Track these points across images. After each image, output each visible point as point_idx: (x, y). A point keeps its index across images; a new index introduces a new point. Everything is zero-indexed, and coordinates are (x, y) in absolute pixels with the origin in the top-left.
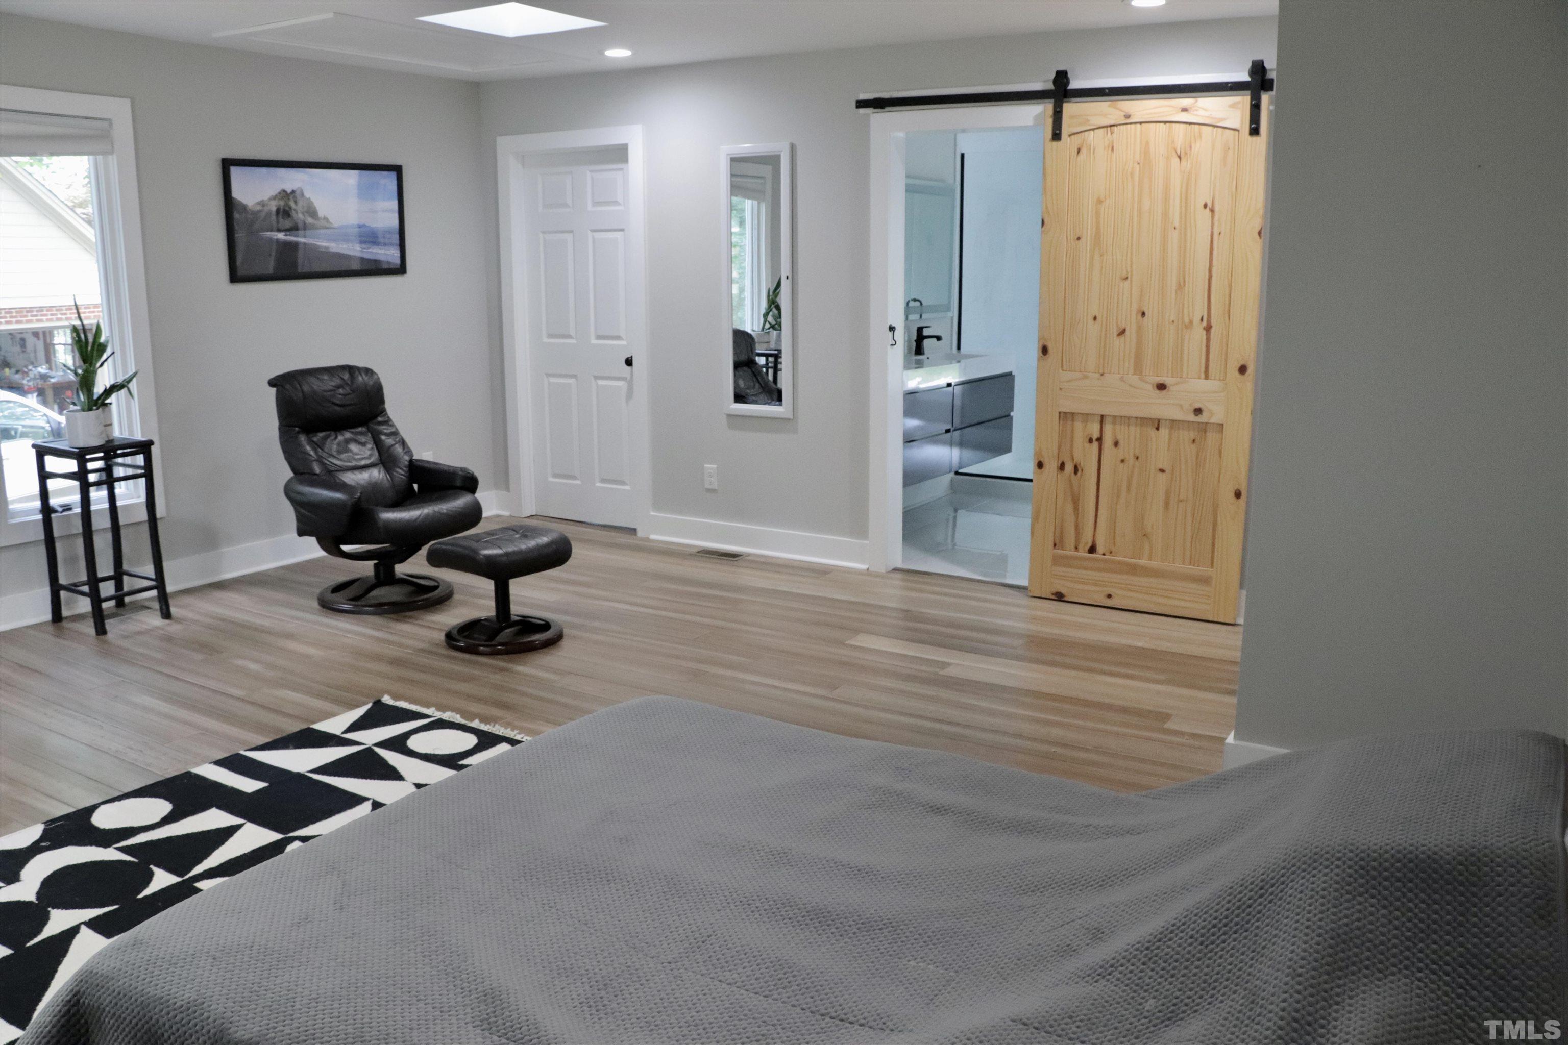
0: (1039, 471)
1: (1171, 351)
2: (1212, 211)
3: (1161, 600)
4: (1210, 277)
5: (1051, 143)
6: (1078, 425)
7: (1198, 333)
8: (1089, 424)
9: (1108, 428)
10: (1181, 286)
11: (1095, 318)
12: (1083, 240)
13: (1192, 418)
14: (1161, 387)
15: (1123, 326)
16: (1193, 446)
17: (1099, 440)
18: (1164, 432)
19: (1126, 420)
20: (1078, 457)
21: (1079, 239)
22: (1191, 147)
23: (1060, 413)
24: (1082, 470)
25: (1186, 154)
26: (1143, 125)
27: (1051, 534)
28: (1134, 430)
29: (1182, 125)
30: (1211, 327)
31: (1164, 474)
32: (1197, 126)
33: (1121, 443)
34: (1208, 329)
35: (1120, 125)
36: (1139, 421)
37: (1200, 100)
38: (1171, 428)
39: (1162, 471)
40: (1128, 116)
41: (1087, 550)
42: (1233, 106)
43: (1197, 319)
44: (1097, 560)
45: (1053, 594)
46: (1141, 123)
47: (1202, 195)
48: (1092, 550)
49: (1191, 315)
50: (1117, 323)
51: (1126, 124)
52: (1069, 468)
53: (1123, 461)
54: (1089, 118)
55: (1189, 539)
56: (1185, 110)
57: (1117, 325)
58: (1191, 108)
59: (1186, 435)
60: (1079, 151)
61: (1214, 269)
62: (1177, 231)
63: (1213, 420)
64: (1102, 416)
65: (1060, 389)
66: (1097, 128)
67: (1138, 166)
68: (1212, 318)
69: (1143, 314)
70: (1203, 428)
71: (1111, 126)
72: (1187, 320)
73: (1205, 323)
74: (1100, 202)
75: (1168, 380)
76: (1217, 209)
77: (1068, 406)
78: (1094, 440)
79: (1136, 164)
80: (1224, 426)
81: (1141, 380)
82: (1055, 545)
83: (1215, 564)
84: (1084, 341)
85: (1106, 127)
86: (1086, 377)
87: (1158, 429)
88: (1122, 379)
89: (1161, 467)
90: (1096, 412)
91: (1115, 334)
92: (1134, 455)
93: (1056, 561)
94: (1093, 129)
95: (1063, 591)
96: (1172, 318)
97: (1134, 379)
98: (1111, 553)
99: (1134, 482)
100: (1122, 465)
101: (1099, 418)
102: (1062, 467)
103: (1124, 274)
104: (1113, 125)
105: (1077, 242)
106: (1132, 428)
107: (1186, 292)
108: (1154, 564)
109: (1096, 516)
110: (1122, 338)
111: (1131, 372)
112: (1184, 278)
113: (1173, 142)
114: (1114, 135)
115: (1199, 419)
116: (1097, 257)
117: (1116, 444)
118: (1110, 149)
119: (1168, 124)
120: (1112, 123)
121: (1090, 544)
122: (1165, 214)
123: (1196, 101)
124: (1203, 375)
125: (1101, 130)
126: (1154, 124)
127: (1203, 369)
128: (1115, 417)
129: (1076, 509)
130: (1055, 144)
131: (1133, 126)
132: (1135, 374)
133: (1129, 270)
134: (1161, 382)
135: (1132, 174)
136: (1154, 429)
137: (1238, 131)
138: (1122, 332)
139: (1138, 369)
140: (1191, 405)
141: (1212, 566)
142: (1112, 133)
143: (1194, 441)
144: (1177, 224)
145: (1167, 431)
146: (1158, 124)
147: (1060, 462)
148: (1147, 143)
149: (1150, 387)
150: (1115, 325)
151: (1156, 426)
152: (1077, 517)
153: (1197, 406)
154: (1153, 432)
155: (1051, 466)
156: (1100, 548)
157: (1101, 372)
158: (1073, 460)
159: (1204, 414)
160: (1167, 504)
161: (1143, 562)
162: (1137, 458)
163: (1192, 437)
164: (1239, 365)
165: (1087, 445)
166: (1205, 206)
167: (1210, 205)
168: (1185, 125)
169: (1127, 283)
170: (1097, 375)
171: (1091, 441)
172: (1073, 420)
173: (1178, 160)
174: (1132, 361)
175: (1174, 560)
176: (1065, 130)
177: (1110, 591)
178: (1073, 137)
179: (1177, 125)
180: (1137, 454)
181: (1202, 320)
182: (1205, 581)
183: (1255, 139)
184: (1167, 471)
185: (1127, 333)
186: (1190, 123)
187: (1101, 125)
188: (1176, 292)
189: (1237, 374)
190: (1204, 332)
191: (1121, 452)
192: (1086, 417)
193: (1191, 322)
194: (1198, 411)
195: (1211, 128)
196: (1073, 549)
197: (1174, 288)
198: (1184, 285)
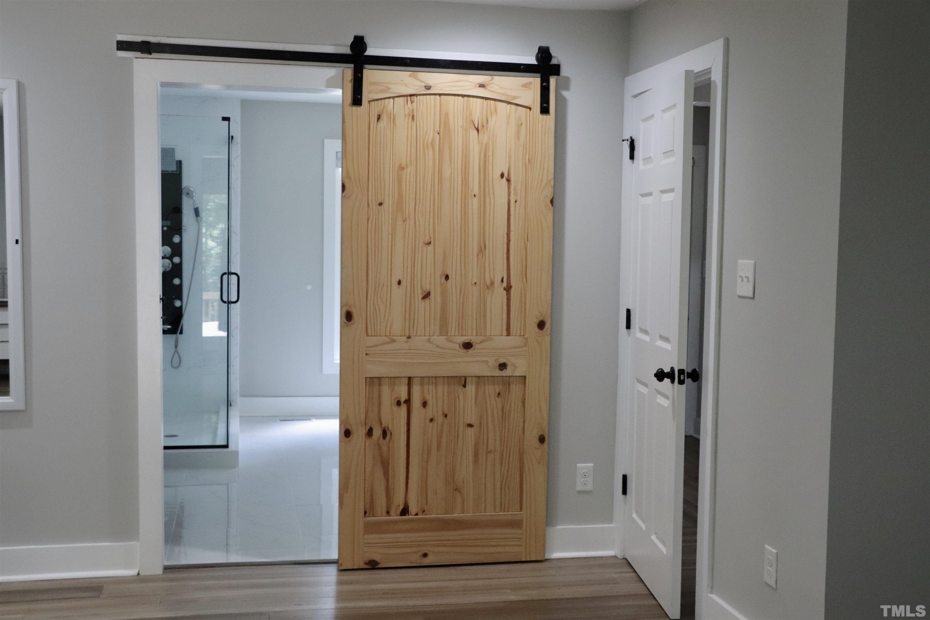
0: (346, 439)
1: (475, 312)
2: (508, 180)
3: (480, 550)
4: (509, 241)
5: (350, 108)
6: (386, 389)
7: (500, 293)
8: (396, 388)
9: (416, 389)
10: (482, 249)
11: (399, 283)
12: (385, 205)
13: (498, 373)
14: (468, 346)
15: (428, 290)
16: (499, 400)
17: (408, 402)
18: (471, 388)
19: (435, 380)
20: (386, 421)
21: (381, 204)
22: (487, 121)
23: (366, 378)
24: (391, 434)
25: (483, 126)
26: (442, 97)
27: (362, 504)
28: (442, 389)
29: (479, 100)
30: (511, 287)
31: (472, 429)
32: (492, 102)
33: (430, 403)
34: (508, 289)
35: (420, 95)
36: (446, 379)
37: (496, 78)
38: (478, 384)
39: (470, 426)
40: (428, 88)
41: (399, 514)
42: (526, 86)
43: (497, 281)
44: (412, 521)
45: (366, 564)
46: (440, 95)
47: (500, 166)
48: (405, 511)
49: (492, 276)
50: (421, 287)
51: (426, 95)
52: (377, 432)
53: (431, 420)
54: (390, 86)
55: (498, 486)
56: (482, 86)
57: (422, 289)
58: (488, 84)
59: (491, 390)
60: (379, 118)
61: (512, 235)
62: (477, 198)
63: (516, 374)
64: (409, 378)
65: (367, 354)
66: (397, 97)
67: (438, 136)
68: (512, 278)
69: (447, 277)
70: (507, 382)
71: (411, 95)
72: (488, 282)
73: (505, 284)
74: (402, 168)
75: (473, 339)
76: (512, 179)
77: (375, 371)
78: (402, 402)
79: (436, 134)
80: (527, 377)
81: (448, 340)
82: (365, 513)
83: (524, 506)
84: (388, 305)
85: (406, 96)
86: (393, 341)
87: (464, 386)
88: (429, 341)
89: (469, 422)
90: (403, 375)
91: (420, 296)
92: (443, 413)
93: (370, 528)
94: (393, 98)
95: (377, 558)
96: (475, 281)
97: (441, 340)
98: (424, 511)
99: (444, 440)
100: (431, 424)
101: (406, 381)
102: (370, 433)
103: (427, 240)
104: (413, 95)
105: (379, 207)
106: (440, 388)
107: (487, 255)
108: (469, 515)
109: (407, 478)
110: (427, 301)
111: (437, 333)
112: (484, 242)
113: (471, 115)
114: (414, 104)
115: (505, 373)
116: (400, 222)
117: (425, 404)
118: (411, 117)
119: (466, 98)
120: (413, 92)
121: (402, 507)
122: (465, 182)
123: (493, 79)
124: (505, 333)
125: (401, 99)
126: (453, 97)
127: (505, 327)
128: (422, 378)
129: (386, 473)
130: (355, 108)
131: (433, 97)
132: (441, 334)
133: (432, 236)
134: (467, 341)
135: (433, 145)
136: (462, 387)
137: (530, 109)
138: (427, 296)
139: (444, 330)
140: (495, 361)
141: (521, 509)
142: (412, 103)
143: (499, 394)
144: (476, 191)
145: (474, 387)
146: (456, 97)
147: (368, 428)
148: (447, 115)
149: (457, 347)
150: (419, 288)
151: (463, 383)
152: (387, 480)
153: (502, 361)
154: (460, 389)
155: (359, 433)
156: (413, 509)
157: (407, 334)
158: (381, 424)
159: (508, 368)
160: (476, 455)
161: (456, 515)
162: (446, 416)
163: (497, 391)
164: (538, 321)
165: (395, 408)
166: (502, 176)
167: (506, 175)
168: (482, 100)
169: (430, 248)
170: (404, 338)
171: (399, 403)
172: (380, 385)
173: (476, 132)
174: (438, 323)
175: (485, 510)
176: (366, 96)
177: (424, 550)
178: (372, 103)
179: (475, 99)
180: (446, 411)
181: (502, 281)
182: (516, 524)
183: (545, 117)
184: (475, 426)
185: (432, 294)
186: (486, 99)
187: (402, 94)
188: (478, 255)
189: (537, 329)
190: (505, 292)
191: (430, 412)
192: (393, 380)
193: (492, 283)
194: (503, 366)
195: (505, 104)
196: (384, 513)
197: (476, 251)
198: (485, 249)
